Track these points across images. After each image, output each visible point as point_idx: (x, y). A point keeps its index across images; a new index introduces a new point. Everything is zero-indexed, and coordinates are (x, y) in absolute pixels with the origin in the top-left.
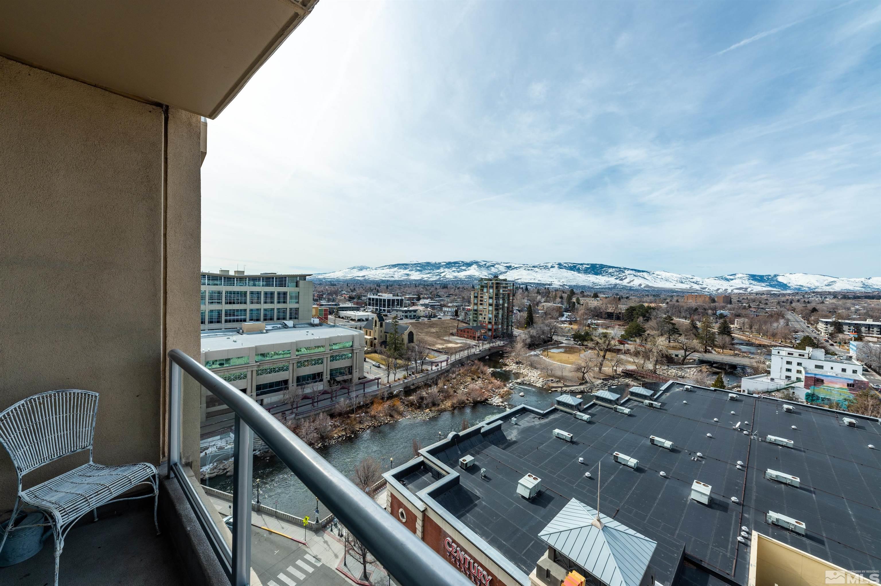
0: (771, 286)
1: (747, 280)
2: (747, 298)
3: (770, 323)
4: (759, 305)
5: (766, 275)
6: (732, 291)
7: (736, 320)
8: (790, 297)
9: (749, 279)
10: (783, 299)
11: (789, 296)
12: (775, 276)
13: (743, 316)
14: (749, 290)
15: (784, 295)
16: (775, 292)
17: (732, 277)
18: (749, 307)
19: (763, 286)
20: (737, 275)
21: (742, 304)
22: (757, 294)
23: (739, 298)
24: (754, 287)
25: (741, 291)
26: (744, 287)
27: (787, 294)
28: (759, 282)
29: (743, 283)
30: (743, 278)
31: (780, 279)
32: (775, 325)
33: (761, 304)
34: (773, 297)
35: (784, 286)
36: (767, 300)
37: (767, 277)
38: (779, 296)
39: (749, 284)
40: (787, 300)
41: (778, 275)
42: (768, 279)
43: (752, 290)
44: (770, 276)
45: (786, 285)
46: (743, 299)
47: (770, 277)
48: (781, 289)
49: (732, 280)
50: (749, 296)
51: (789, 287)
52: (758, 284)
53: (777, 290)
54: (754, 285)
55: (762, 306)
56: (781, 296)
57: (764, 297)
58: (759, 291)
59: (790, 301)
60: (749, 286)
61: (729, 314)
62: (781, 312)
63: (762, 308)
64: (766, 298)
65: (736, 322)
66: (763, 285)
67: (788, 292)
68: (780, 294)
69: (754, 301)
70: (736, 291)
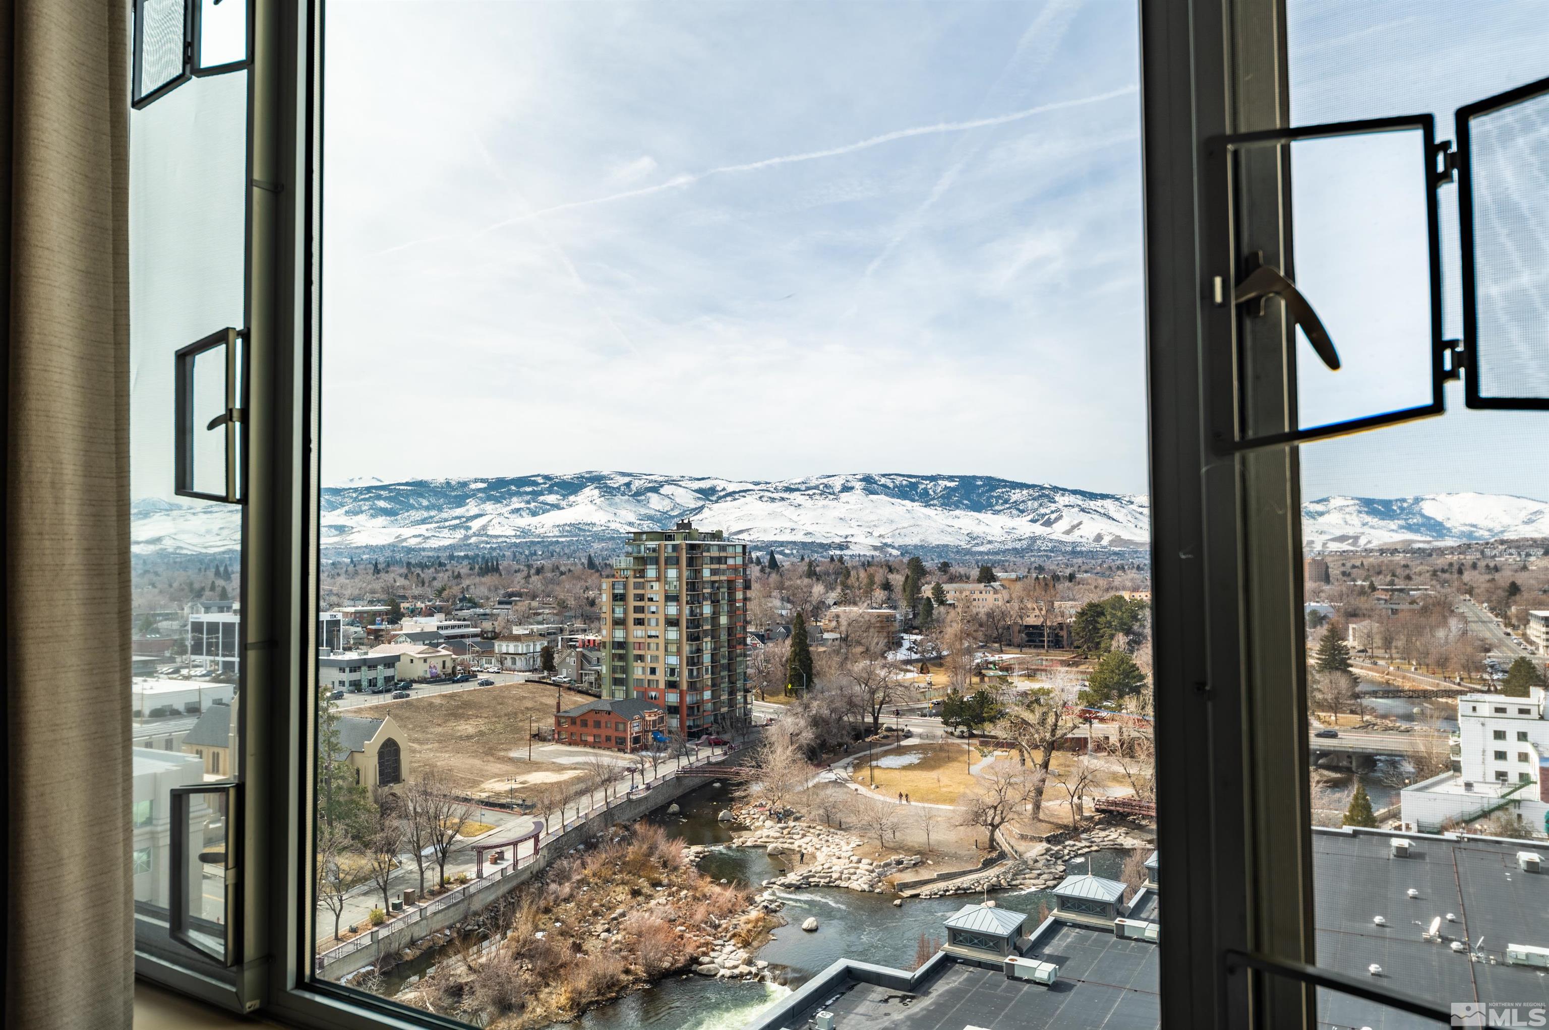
0: (1410, 528)
1: (1355, 514)
2: (1362, 564)
3: (1431, 631)
4: (1392, 583)
5: (1397, 500)
6: (1324, 545)
7: (1351, 626)
8: (1456, 558)
9: (1360, 512)
10: (1441, 562)
11: (1452, 553)
12: (1417, 500)
13: (1364, 615)
14: (1362, 541)
15: (1441, 552)
16: (1421, 545)
17: (1320, 508)
18: (1373, 588)
19: (1393, 530)
20: (1332, 501)
21: (1354, 580)
22: (1382, 551)
23: (1343, 565)
24: (1372, 531)
25: (1345, 546)
26: (1351, 534)
27: (1446, 548)
28: (1383, 519)
29: (1346, 523)
30: (1347, 510)
31: (1429, 509)
32: (1441, 633)
33: (1396, 580)
34: (1417, 558)
35: (1436, 528)
36: (1406, 566)
37: (1399, 504)
38: (1430, 555)
39: (1360, 524)
40: (1451, 564)
41: (1422, 499)
42: (1402, 509)
43: (1369, 542)
44: (1404, 500)
45: (1440, 524)
46: (1354, 567)
47: (1405, 505)
48: (1433, 537)
49: (1321, 514)
50: (1364, 557)
51: (1449, 530)
52: (1382, 523)
53: (1423, 539)
54: (1372, 527)
55: (1400, 585)
56: (1434, 556)
57: (1399, 558)
58: (1385, 544)
59: (1456, 567)
60: (1361, 530)
61: (1332, 610)
62: (1446, 597)
63: (1401, 590)
64: (1403, 563)
65: (1351, 631)
66: (1393, 525)
67: (1449, 542)
68: (1433, 550)
69: (1379, 573)
70: (1334, 546)
